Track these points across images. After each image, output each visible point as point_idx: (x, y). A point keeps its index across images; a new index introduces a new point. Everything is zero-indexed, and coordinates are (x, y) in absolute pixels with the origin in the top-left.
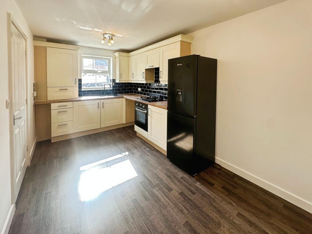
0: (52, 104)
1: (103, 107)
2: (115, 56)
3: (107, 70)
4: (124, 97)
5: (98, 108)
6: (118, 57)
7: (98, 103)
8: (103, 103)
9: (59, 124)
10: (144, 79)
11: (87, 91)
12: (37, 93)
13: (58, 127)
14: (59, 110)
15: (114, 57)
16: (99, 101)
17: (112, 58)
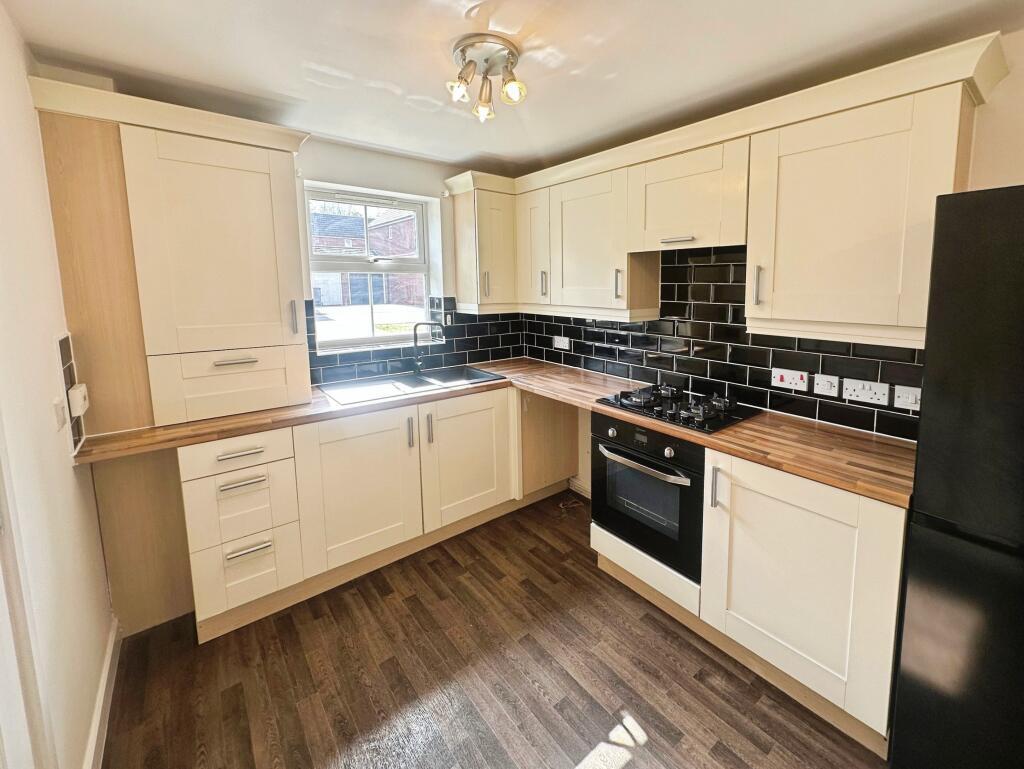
0: (183, 453)
1: (430, 440)
2: (450, 189)
3: (415, 255)
4: (510, 384)
5: (411, 444)
6: (467, 193)
7: (410, 421)
8: (429, 418)
9: (228, 549)
10: (623, 304)
11: (342, 355)
12: (90, 396)
13: (227, 564)
14: (222, 480)
15: (447, 194)
16: (411, 411)
17: (435, 203)
